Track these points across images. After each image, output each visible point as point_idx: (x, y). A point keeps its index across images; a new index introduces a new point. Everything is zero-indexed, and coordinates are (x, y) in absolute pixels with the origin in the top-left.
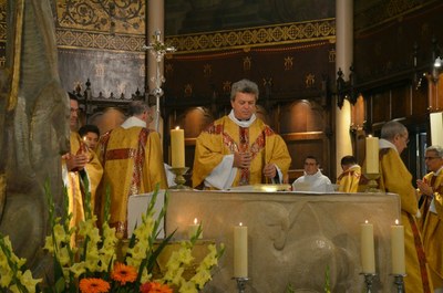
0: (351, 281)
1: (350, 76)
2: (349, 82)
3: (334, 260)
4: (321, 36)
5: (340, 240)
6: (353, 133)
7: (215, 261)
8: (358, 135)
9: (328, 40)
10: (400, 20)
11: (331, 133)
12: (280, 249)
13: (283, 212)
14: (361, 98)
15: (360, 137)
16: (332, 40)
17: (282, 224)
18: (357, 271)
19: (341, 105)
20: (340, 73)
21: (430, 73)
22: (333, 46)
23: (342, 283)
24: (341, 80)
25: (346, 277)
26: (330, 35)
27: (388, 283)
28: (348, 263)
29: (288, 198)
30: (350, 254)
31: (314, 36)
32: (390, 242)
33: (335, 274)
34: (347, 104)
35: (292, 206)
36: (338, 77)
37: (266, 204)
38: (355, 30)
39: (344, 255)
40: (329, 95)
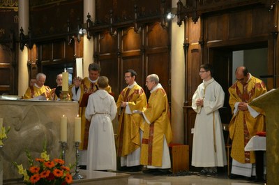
0: (53, 146)
1: (29, 33)
2: (28, 36)
3: (46, 135)
4: (8, 6)
5: (49, 125)
6: (29, 65)
7: (5, 136)
8: (32, 67)
9: (13, 9)
10: (58, 4)
11: (15, 65)
12: (18, 130)
13: (21, 111)
14: (35, 46)
15: (33, 68)
16: (16, 9)
17: (20, 117)
18: (57, 141)
19: (22, 49)
20: (22, 30)
21: (76, 36)
22: (17, 13)
23: (49, 147)
24: (22, 34)
25: (51, 144)
26: (14, 6)
27: (71, 146)
28: (53, 137)
29: (23, 103)
30: (54, 132)
31: (4, 6)
32: (74, 126)
33: (46, 142)
34: (26, 48)
35: (25, 108)
36: (20, 32)
37: (12, 106)
38: (30, 6)
39: (51, 133)
40: (15, 42)
